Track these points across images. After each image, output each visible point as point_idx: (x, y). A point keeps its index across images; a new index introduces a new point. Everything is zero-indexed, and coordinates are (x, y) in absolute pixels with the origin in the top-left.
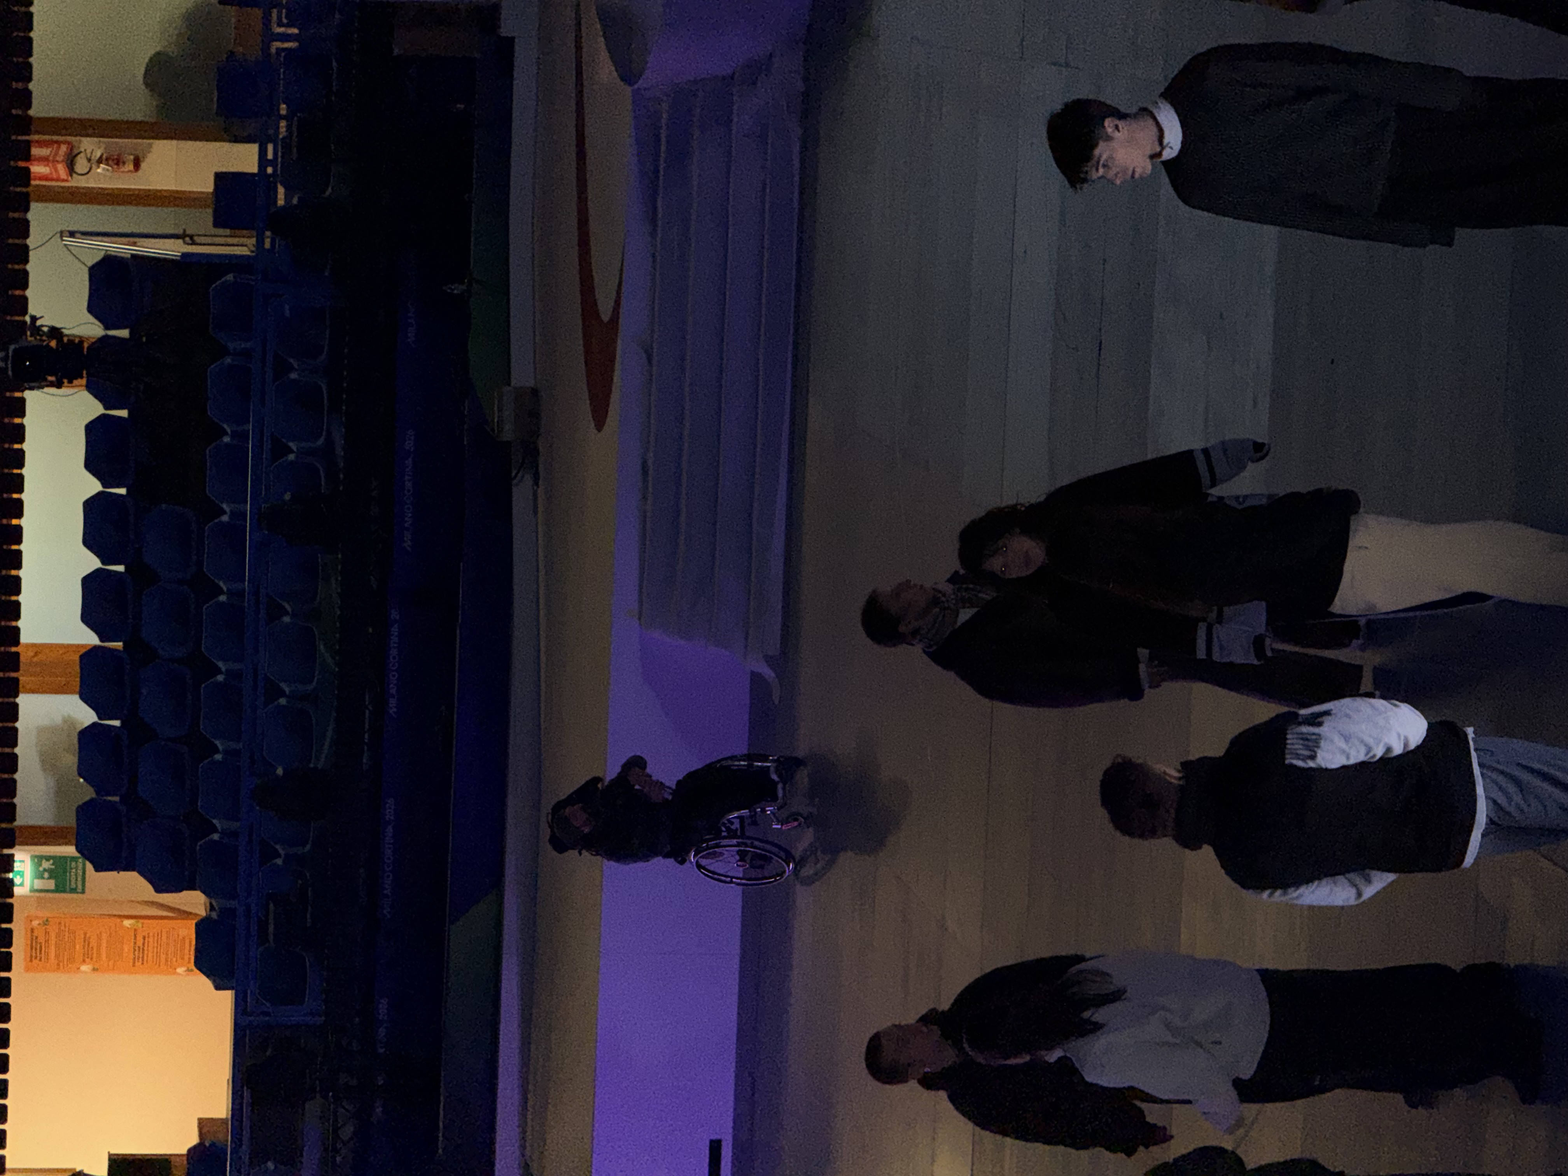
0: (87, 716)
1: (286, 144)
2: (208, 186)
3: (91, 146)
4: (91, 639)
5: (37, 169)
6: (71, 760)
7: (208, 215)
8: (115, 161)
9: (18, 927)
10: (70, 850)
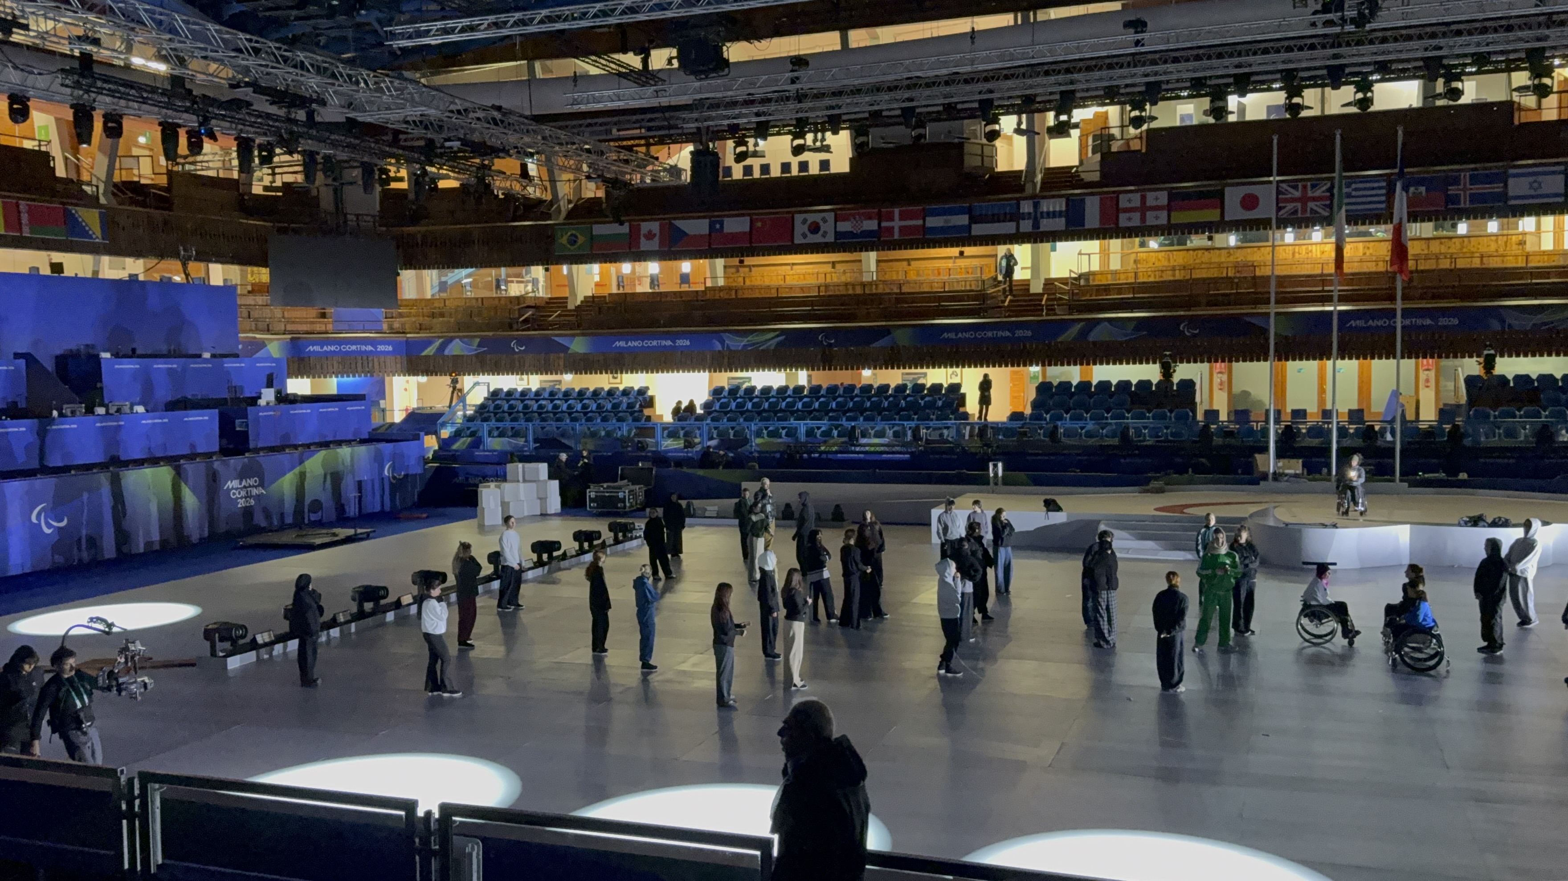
0: (1075, 383)
1: (1227, 427)
2: (1215, 408)
3: (1225, 377)
4: (1094, 382)
5: (1218, 364)
6: (1064, 379)
7: (1207, 408)
8: (1221, 383)
9: (1022, 368)
10: (1040, 380)
